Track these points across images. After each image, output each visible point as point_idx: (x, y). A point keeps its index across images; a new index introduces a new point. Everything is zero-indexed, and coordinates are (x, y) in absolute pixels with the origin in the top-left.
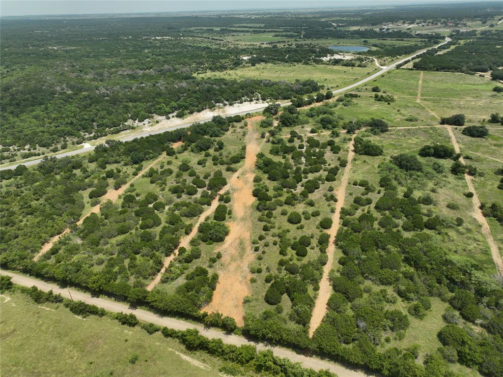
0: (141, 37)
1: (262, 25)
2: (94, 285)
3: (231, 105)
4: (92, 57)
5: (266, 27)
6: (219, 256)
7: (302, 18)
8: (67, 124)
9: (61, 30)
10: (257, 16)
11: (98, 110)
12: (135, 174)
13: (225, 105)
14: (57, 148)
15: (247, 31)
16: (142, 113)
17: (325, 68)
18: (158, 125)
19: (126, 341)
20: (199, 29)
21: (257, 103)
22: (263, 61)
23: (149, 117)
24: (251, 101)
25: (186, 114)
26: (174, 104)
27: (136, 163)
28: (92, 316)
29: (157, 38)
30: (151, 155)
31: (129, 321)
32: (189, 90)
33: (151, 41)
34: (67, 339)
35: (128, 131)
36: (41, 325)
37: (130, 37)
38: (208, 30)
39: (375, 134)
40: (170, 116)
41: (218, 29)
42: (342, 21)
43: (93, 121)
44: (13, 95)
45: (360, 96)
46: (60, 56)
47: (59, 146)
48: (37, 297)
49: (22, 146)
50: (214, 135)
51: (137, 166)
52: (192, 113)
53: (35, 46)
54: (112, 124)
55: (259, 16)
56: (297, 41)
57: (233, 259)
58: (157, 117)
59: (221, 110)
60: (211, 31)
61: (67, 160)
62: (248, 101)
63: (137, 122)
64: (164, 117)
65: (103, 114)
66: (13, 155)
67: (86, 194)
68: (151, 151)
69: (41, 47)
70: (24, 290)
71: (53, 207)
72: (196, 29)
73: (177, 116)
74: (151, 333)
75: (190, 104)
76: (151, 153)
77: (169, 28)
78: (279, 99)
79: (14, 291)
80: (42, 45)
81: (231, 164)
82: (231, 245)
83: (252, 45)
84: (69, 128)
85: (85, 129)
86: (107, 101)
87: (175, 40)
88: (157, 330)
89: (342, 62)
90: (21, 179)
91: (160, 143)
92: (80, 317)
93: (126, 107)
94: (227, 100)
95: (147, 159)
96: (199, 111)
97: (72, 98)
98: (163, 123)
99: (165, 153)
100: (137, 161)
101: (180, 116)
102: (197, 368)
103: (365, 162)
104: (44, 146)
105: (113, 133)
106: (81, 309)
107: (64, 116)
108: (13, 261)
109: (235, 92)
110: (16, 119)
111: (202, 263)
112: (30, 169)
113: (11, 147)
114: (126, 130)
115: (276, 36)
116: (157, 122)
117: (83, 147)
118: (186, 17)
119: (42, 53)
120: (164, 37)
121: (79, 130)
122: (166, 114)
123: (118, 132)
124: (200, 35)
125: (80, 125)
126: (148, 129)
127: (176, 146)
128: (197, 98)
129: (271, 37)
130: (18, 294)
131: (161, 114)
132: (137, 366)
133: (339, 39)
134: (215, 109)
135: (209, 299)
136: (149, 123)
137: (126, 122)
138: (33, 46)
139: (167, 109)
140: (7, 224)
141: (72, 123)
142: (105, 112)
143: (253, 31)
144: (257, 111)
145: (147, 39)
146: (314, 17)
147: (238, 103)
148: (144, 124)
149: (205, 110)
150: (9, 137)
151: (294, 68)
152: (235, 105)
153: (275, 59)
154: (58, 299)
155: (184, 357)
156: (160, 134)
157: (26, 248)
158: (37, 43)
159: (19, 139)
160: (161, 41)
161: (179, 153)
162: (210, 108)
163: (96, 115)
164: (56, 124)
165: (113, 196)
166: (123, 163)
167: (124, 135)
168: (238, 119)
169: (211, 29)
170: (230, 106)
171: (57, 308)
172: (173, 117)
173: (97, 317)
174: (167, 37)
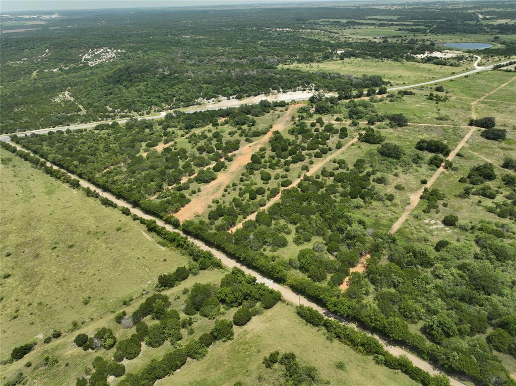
0: (263, 29)
1: (395, 18)
2: (116, 191)
3: (284, 92)
4: (210, 46)
5: (398, 20)
6: (199, 190)
7: (449, 9)
8: (156, 97)
9: (203, 20)
10: (398, 8)
11: (180, 89)
12: (182, 136)
13: (279, 92)
14: (143, 113)
15: (373, 24)
16: (211, 93)
17: (413, 65)
18: (219, 104)
19: (120, 221)
20: (326, 21)
21: (309, 92)
22: (354, 56)
23: (215, 97)
24: (305, 90)
25: (244, 97)
26: (237, 88)
27: (187, 129)
28: (110, 207)
29: (278, 29)
30: (200, 124)
31: (126, 212)
32: (254, 78)
33: (271, 32)
34: (92, 215)
35: (196, 106)
36: (84, 206)
37: (255, 28)
38: (334, 22)
39: (392, 127)
40: (231, 97)
41: (345, 21)
42: (493, 13)
43: (174, 96)
44: (130, 73)
45: (414, 94)
46: (187, 44)
47: (145, 112)
48: (88, 193)
49: (122, 110)
50: (255, 115)
51: (187, 131)
52: (249, 96)
53: (172, 35)
54: (186, 100)
55: (401, 7)
56: (416, 36)
57: (207, 194)
58: (221, 98)
59: (274, 96)
60: (336, 23)
61: (144, 122)
62: (301, 90)
63: (205, 100)
64: (226, 98)
65: (182, 92)
66: (115, 115)
67: (144, 144)
68: (200, 121)
69: (177, 36)
70: (84, 189)
71: (121, 148)
72: (323, 21)
73: (236, 98)
74: (134, 220)
75: (251, 89)
76: (200, 123)
77: (298, 20)
78: (333, 91)
79: (79, 189)
80: (179, 34)
81: (252, 137)
82: (211, 186)
83: (364, 39)
84: (155, 100)
85: (166, 101)
86: (189, 82)
87: (293, 32)
88: (138, 219)
89: (435, 60)
90: (112, 130)
91: (211, 117)
92: (104, 207)
93: (201, 88)
94: (282, 88)
95: (196, 127)
96: (255, 95)
97: (166, 78)
98: (224, 102)
99: (211, 124)
100: (189, 128)
101: (239, 98)
102: (147, 240)
103: (359, 147)
104: (135, 111)
105: (184, 107)
106: (106, 203)
107: (156, 91)
108: (84, 173)
109: (292, 82)
110: (127, 91)
111: (186, 193)
112: (121, 126)
113: (116, 110)
114: (195, 105)
115: (400, 30)
116: (219, 101)
117: (160, 114)
118: (324, 8)
119: (174, 42)
120: (285, 29)
121: (163, 102)
122: (228, 96)
123: (188, 106)
124: (322, 27)
125: (164, 98)
126: (211, 105)
127: (221, 120)
128: (257, 85)
129: (393, 31)
130: (81, 191)
131: (224, 95)
132: (118, 233)
133: (470, 35)
134: (269, 95)
135: (176, 211)
136: (213, 101)
137: (197, 99)
138: (171, 35)
139: (230, 92)
140: (92, 155)
141: (159, 97)
142: (184, 90)
143: (380, 24)
144: (304, 99)
145: (268, 30)
146: (464, 9)
147: (291, 91)
148: (209, 102)
149: (261, 95)
150: (117, 103)
151: (381, 63)
152: (288, 93)
153: (367, 55)
154: (97, 196)
155: (144, 234)
156: (215, 110)
157: (95, 169)
158: (175, 32)
159: (123, 105)
160: (279, 33)
161: (221, 125)
162: (265, 94)
163: (177, 91)
164: (149, 97)
165: (160, 148)
166: (179, 127)
167: (191, 109)
168: (283, 104)
169: (337, 22)
170: (284, 94)
171: (95, 200)
172: (233, 98)
173: (112, 208)
174: (288, 29)
